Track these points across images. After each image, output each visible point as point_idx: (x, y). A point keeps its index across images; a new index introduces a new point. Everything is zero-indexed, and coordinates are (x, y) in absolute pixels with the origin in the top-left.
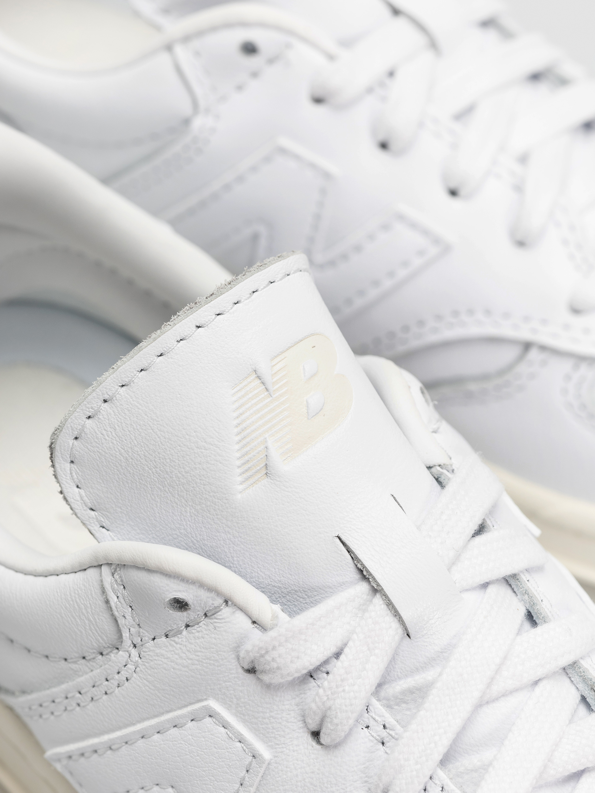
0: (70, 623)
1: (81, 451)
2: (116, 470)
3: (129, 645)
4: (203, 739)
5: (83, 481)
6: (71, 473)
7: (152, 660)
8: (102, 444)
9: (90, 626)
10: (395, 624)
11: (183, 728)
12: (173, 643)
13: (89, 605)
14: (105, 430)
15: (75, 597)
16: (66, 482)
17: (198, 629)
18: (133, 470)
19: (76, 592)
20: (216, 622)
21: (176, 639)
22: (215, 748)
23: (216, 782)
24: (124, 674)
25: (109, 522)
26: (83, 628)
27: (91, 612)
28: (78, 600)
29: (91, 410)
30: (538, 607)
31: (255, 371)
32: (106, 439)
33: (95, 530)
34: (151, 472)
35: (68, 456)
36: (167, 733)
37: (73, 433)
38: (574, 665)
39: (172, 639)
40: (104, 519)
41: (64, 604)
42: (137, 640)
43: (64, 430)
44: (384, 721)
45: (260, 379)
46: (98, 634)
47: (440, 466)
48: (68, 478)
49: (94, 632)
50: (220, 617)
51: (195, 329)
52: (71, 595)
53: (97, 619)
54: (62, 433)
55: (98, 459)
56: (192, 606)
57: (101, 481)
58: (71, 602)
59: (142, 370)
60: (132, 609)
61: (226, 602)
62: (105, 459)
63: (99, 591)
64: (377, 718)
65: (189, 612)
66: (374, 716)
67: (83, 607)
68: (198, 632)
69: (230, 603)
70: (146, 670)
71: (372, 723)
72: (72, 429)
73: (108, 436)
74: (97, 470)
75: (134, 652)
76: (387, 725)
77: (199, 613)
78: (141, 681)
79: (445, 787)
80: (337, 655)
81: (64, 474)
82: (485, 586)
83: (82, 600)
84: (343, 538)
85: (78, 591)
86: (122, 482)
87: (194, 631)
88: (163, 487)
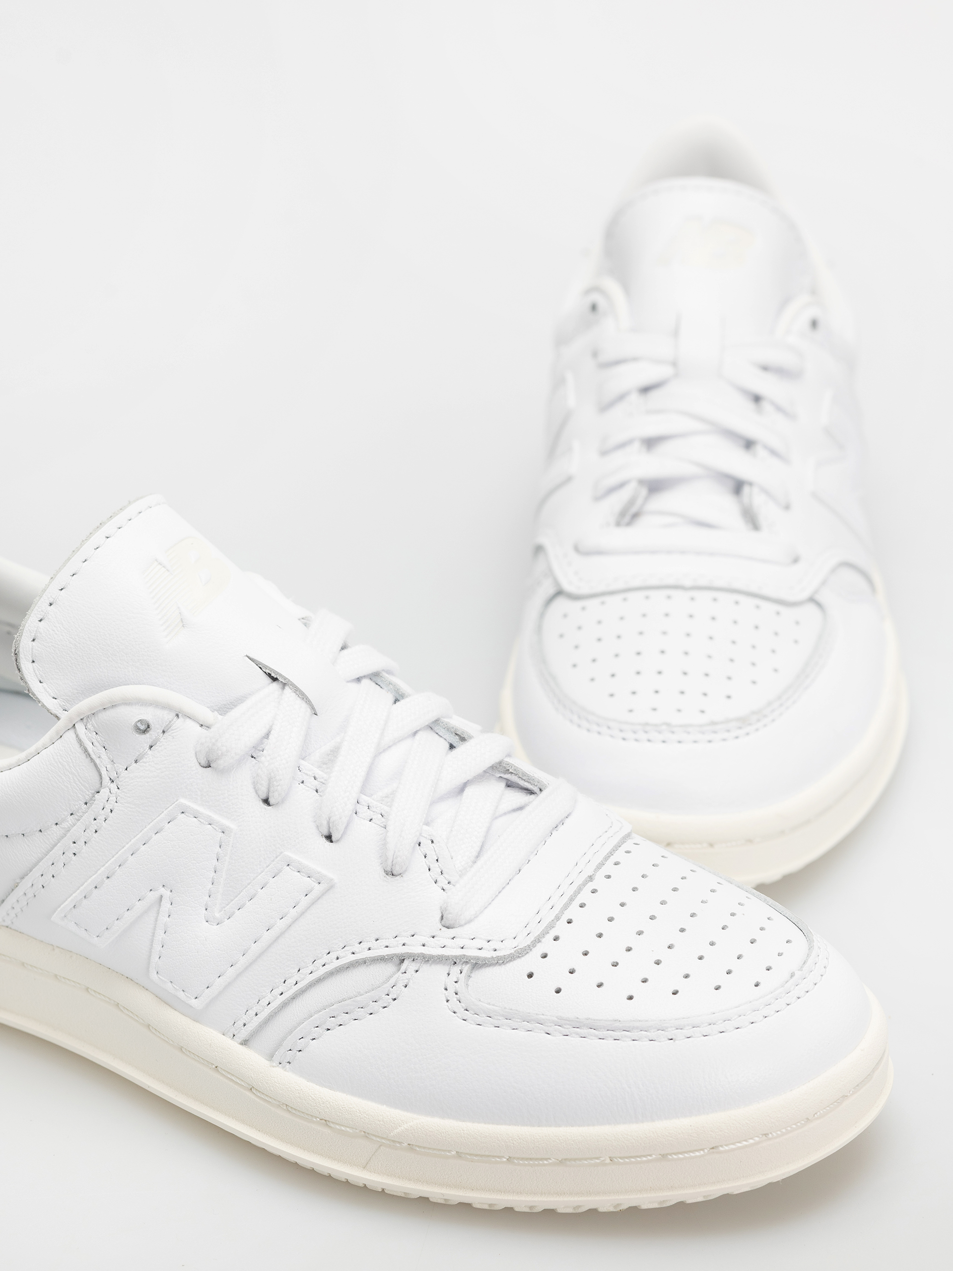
0: (58, 782)
1: (39, 649)
2: (68, 658)
3: (107, 781)
4: (181, 832)
5: (44, 675)
6: (34, 671)
7: (128, 785)
8: (54, 638)
9: (73, 779)
10: (304, 705)
11: (164, 830)
12: (143, 764)
13: (70, 760)
14: (54, 626)
15: (58, 759)
16: (32, 679)
17: (160, 745)
18: (82, 653)
19: (58, 754)
20: (173, 733)
21: (144, 760)
22: (192, 835)
23: (198, 864)
24: (108, 807)
25: (70, 704)
26: (68, 783)
27: (73, 765)
28: (61, 760)
29: (41, 613)
30: (401, 690)
31: (156, 560)
32: (56, 634)
33: (60, 713)
34: (96, 649)
35: (30, 657)
36: (152, 840)
37: (31, 635)
38: (437, 721)
39: (141, 761)
40: (65, 703)
41: (50, 768)
42: (113, 775)
43: (24, 634)
44: (314, 773)
45: (161, 565)
46: (81, 783)
47: (303, 619)
48: (32, 675)
49: (78, 783)
50: (176, 728)
51: (105, 539)
52: (54, 759)
53: (78, 770)
54: (23, 636)
55: (53, 652)
56: (153, 725)
57: (58, 671)
58: (56, 765)
59: (74, 575)
60: (106, 749)
61: (177, 715)
62: (59, 650)
63: (77, 746)
64: (308, 773)
65: (150, 732)
66: (306, 772)
67: (66, 764)
68: (161, 746)
69: (180, 715)
70: (126, 794)
71: (305, 778)
72: (30, 632)
73: (58, 631)
74: (54, 662)
75: (113, 786)
76: (317, 776)
77: (158, 731)
78: (123, 806)
79: (370, 805)
80: (267, 736)
81: (29, 673)
82: (359, 680)
83: (64, 759)
84: (251, 656)
85: (59, 753)
86: (75, 666)
87: (157, 748)
88: (108, 658)
